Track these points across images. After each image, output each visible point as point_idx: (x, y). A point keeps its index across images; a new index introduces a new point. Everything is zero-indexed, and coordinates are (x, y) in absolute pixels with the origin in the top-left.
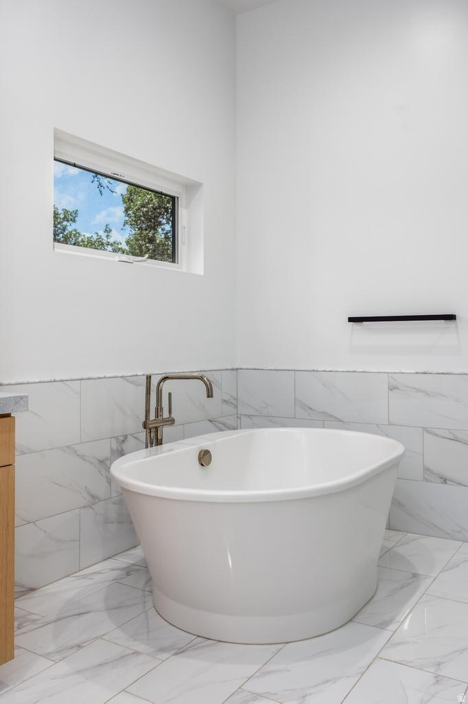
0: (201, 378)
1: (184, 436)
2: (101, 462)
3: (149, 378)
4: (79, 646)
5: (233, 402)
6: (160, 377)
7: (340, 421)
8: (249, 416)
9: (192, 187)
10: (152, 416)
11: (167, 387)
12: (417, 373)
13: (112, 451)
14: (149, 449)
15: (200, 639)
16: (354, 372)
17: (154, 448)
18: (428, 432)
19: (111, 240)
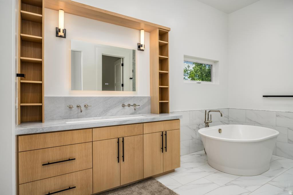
0: (219, 111)
1: (214, 125)
2: (194, 130)
3: (206, 111)
4: (192, 168)
5: (228, 117)
6: (209, 110)
7: (260, 124)
8: (232, 121)
9: (216, 62)
10: (207, 120)
11: (210, 113)
12: (286, 112)
13: (197, 128)
14: (206, 128)
15: (219, 171)
16: (265, 111)
17: (207, 128)
18: (290, 129)
19: (189, 69)
